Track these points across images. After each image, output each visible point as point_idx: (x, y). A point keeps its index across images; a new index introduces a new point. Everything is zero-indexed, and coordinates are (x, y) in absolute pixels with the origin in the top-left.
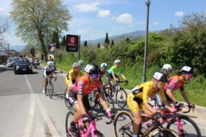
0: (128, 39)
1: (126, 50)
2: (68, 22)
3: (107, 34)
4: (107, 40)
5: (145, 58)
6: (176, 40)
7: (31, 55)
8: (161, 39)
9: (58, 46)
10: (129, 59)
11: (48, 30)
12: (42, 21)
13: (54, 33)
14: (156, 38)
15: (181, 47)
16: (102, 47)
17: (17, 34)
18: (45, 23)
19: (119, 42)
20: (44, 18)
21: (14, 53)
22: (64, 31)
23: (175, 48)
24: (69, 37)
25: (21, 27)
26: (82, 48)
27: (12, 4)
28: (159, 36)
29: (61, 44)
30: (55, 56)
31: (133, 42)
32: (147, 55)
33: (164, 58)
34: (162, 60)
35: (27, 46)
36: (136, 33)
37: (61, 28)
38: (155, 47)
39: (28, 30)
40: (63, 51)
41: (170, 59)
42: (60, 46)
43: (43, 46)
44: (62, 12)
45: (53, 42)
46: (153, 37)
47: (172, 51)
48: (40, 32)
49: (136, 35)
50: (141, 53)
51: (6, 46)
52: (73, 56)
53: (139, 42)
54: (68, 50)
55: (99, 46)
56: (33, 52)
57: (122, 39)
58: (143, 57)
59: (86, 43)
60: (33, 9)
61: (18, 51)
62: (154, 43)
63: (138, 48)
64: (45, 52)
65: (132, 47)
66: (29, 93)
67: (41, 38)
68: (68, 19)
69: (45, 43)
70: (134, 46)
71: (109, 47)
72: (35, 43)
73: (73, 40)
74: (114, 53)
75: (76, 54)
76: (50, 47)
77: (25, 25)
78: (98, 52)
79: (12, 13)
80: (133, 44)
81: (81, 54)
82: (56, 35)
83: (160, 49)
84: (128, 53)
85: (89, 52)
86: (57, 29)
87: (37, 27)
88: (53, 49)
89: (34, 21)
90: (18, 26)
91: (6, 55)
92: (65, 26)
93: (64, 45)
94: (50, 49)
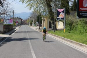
7: (37, 23)
9: (67, 12)
21: (19, 21)
29: (72, 9)
30: (65, 24)
35: (34, 13)
40: (74, 18)
42: (71, 12)
43: (51, 12)
51: (11, 14)
54: (80, 16)
56: (39, 20)
61: (24, 18)
64: (52, 19)
69: (53, 10)
72: (42, 8)
88: (62, 15)
91: (12, 23)
93: (75, 10)
94: (58, 15)
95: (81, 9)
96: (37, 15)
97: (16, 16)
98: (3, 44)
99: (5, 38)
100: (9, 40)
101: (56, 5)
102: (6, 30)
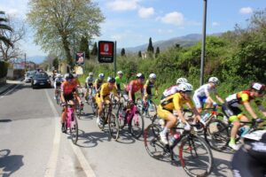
0: (178, 46)
1: (177, 60)
2: (100, 25)
3: (150, 40)
4: (151, 47)
5: (201, 70)
6: (243, 45)
7: (53, 68)
8: (222, 44)
9: (87, 57)
10: (180, 71)
11: (74, 36)
12: (67, 24)
13: (83, 38)
14: (215, 44)
15: (250, 55)
16: (145, 56)
17: (36, 42)
18: (70, 27)
19: (167, 50)
20: (69, 20)
21: (32, 65)
22: (94, 36)
23: (242, 56)
24: (102, 43)
25: (41, 32)
26: (119, 58)
27: (29, 4)
28: (219, 40)
29: (92, 54)
30: (84, 69)
31: (185, 48)
32: (204, 65)
33: (227, 69)
34: (224, 71)
35: (49, 57)
36: (188, 37)
37: (91, 32)
38: (214, 55)
39: (49, 37)
40: (94, 62)
41: (234, 70)
42: (91, 56)
43: (69, 55)
44: (92, 12)
45: (82, 50)
46: (212, 41)
47: (238, 60)
48: (65, 38)
49: (189, 40)
50: (196, 64)
51: (23, 57)
52: (107, 68)
53: (194, 48)
54: (101, 61)
55: (140, 54)
56: (56, 64)
57: (171, 46)
58: (199, 67)
59: (123, 51)
60: (55, 9)
61: (37, 62)
62: (212, 49)
63: (192, 57)
64: (71, 63)
65: (184, 56)
66: (53, 116)
67: (66, 45)
68: (100, 21)
69: (72, 53)
70: (187, 53)
71: (154, 56)
72: (59, 52)
73: (106, 48)
74: (160, 63)
75: (111, 66)
76: (77, 58)
77: (45, 30)
78: (140, 62)
79: (29, 15)
80: (186, 51)
81: (118, 65)
82: (85, 42)
83: (221, 57)
84: (178, 63)
85: (128, 62)
86: (86, 34)
87: (61, 32)
88: (81, 60)
89: (57, 25)
90: (36, 31)
91: (23, 68)
92: (96, 30)
93: (96, 54)
94: (77, 60)
95: (102, 53)
96: (54, 58)
97: (28, 60)
98: (14, 91)
99: (15, 85)
100: (21, 87)
101: (75, 49)
102: (18, 76)
